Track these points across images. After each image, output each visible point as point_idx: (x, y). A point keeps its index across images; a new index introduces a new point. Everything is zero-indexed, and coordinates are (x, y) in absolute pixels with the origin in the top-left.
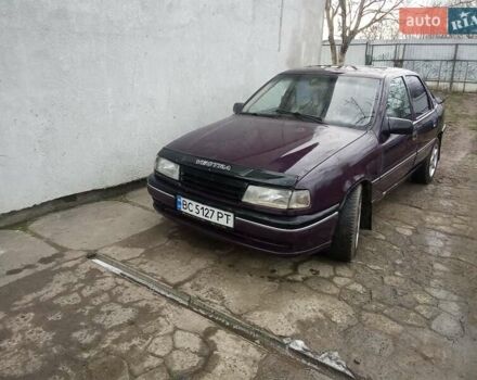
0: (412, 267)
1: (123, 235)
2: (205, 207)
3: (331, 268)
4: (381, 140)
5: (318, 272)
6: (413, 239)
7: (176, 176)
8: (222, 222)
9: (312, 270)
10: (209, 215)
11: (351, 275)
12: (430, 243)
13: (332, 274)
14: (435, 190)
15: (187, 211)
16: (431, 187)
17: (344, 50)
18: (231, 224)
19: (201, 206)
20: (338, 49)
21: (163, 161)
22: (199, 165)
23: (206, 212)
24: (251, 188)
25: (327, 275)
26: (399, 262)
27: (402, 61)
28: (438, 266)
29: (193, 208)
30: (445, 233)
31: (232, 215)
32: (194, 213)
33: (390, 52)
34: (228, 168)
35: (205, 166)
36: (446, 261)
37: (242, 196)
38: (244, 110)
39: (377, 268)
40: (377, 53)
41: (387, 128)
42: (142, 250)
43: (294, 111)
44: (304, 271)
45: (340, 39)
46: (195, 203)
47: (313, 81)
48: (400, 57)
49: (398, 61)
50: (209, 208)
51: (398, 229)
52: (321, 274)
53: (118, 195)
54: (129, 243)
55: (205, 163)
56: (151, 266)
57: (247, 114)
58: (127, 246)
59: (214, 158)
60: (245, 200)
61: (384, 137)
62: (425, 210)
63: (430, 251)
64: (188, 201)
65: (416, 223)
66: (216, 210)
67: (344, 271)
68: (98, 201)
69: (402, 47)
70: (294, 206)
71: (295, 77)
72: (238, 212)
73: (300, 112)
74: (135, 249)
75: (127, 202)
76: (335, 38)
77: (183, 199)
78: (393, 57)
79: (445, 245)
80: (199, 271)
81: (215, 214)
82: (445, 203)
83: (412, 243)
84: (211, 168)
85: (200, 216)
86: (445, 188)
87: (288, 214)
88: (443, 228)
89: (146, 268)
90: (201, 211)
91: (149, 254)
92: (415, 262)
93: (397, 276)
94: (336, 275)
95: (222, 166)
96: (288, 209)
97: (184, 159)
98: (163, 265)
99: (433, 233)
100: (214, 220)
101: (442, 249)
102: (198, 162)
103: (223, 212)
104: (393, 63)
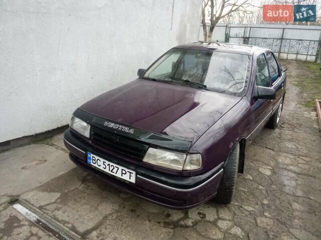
0: (276, 207)
1: (44, 179)
2: (111, 164)
3: (215, 210)
4: (252, 103)
5: (204, 216)
6: (273, 179)
7: (87, 134)
8: (126, 177)
9: (199, 213)
10: (115, 171)
11: (230, 218)
12: (286, 182)
13: (216, 217)
14: (280, 134)
15: (96, 165)
16: (277, 130)
17: (212, 29)
18: (133, 180)
19: (107, 163)
20: (208, 29)
21: (77, 120)
22: (106, 127)
23: (111, 168)
24: (151, 150)
25: (212, 219)
26: (266, 202)
27: (248, 38)
28: (296, 206)
29: (101, 164)
30: (295, 172)
31: (134, 173)
32: (101, 168)
33: (241, 32)
34: (132, 131)
35: (112, 129)
36: (301, 200)
37: (143, 157)
38: (146, 75)
39: (251, 209)
40: (233, 32)
41: (256, 95)
42: (58, 195)
43: (185, 78)
44: (193, 215)
45: (210, 22)
46: (102, 160)
47: (199, 55)
48: (247, 36)
49: (246, 38)
50: (115, 165)
51: (260, 170)
52: (208, 218)
53: (46, 138)
54: (47, 187)
55: (112, 125)
56: (64, 212)
57: (148, 79)
58: (46, 191)
59: (120, 120)
60: (145, 160)
61: (254, 101)
62: (276, 151)
63: (287, 191)
64: (97, 158)
65: (272, 164)
66: (121, 168)
67: (225, 213)
68: (29, 144)
69: (249, 29)
70: (188, 168)
71: (183, 50)
72: (139, 170)
73: (190, 80)
74: (53, 194)
75: (52, 145)
76: (206, 21)
77: (92, 155)
78: (243, 36)
79: (297, 185)
80: (105, 217)
81: (120, 171)
82: (290, 145)
83: (272, 183)
84: (117, 130)
85: (107, 170)
86: (287, 132)
87: (183, 175)
88: (292, 167)
89: (60, 214)
90: (108, 167)
91: (64, 199)
92: (278, 202)
93: (266, 217)
94: (219, 218)
95: (126, 129)
96: (183, 171)
97: (94, 120)
98: (74, 212)
99: (285, 173)
100: (119, 175)
101: (295, 188)
102: (106, 123)
103: (127, 170)
104: (242, 40)
